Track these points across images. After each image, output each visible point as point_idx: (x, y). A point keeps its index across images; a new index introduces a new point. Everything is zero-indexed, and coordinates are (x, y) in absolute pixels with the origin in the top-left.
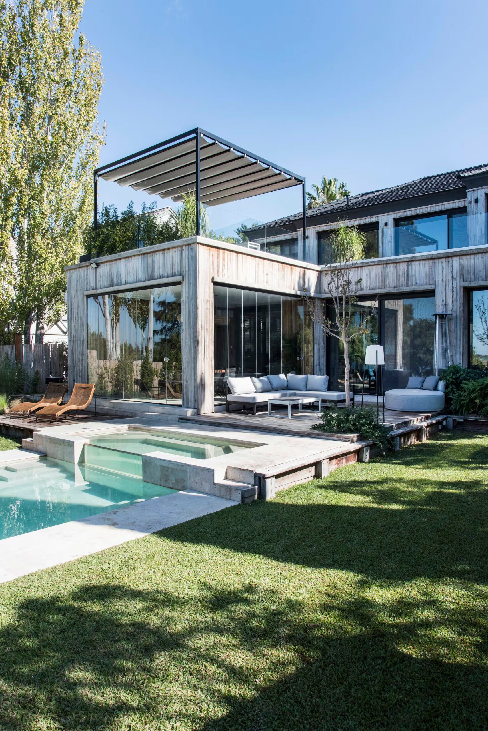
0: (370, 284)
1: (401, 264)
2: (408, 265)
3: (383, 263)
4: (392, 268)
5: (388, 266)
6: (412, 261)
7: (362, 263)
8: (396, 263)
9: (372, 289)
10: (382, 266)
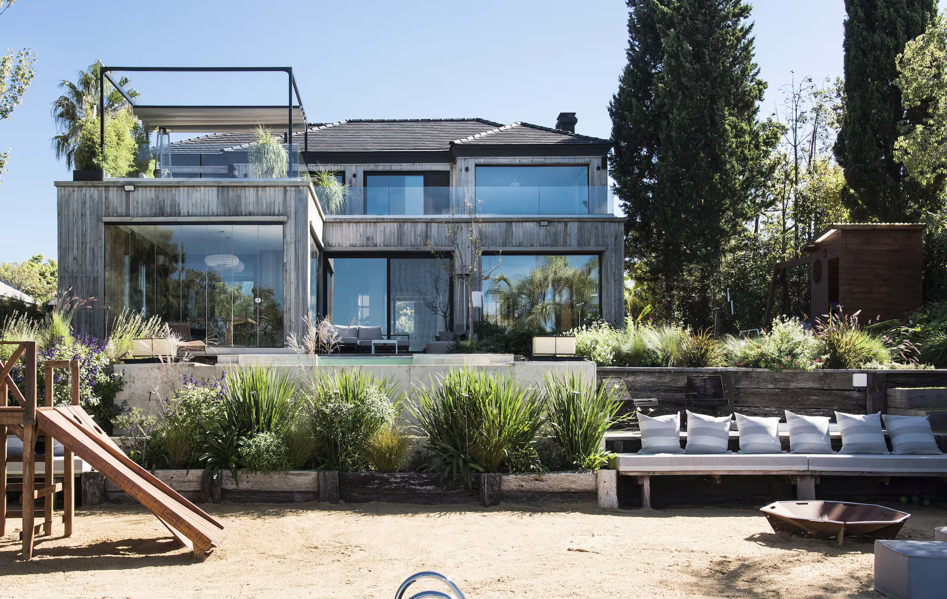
0: (384, 241)
1: (419, 224)
2: (427, 226)
3: (400, 220)
4: (409, 227)
5: (406, 224)
6: (431, 222)
7: (377, 219)
8: (414, 222)
9: (387, 246)
10: (399, 224)
